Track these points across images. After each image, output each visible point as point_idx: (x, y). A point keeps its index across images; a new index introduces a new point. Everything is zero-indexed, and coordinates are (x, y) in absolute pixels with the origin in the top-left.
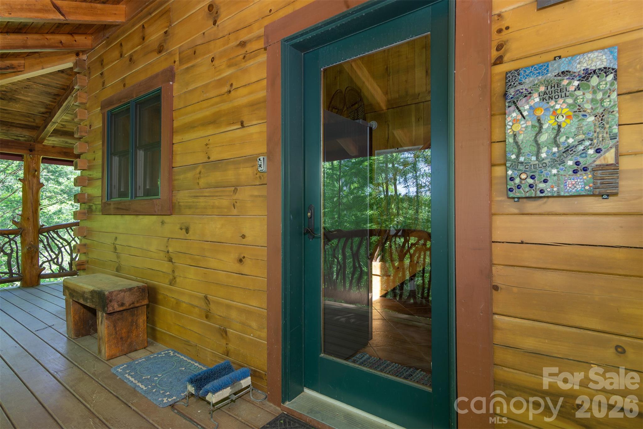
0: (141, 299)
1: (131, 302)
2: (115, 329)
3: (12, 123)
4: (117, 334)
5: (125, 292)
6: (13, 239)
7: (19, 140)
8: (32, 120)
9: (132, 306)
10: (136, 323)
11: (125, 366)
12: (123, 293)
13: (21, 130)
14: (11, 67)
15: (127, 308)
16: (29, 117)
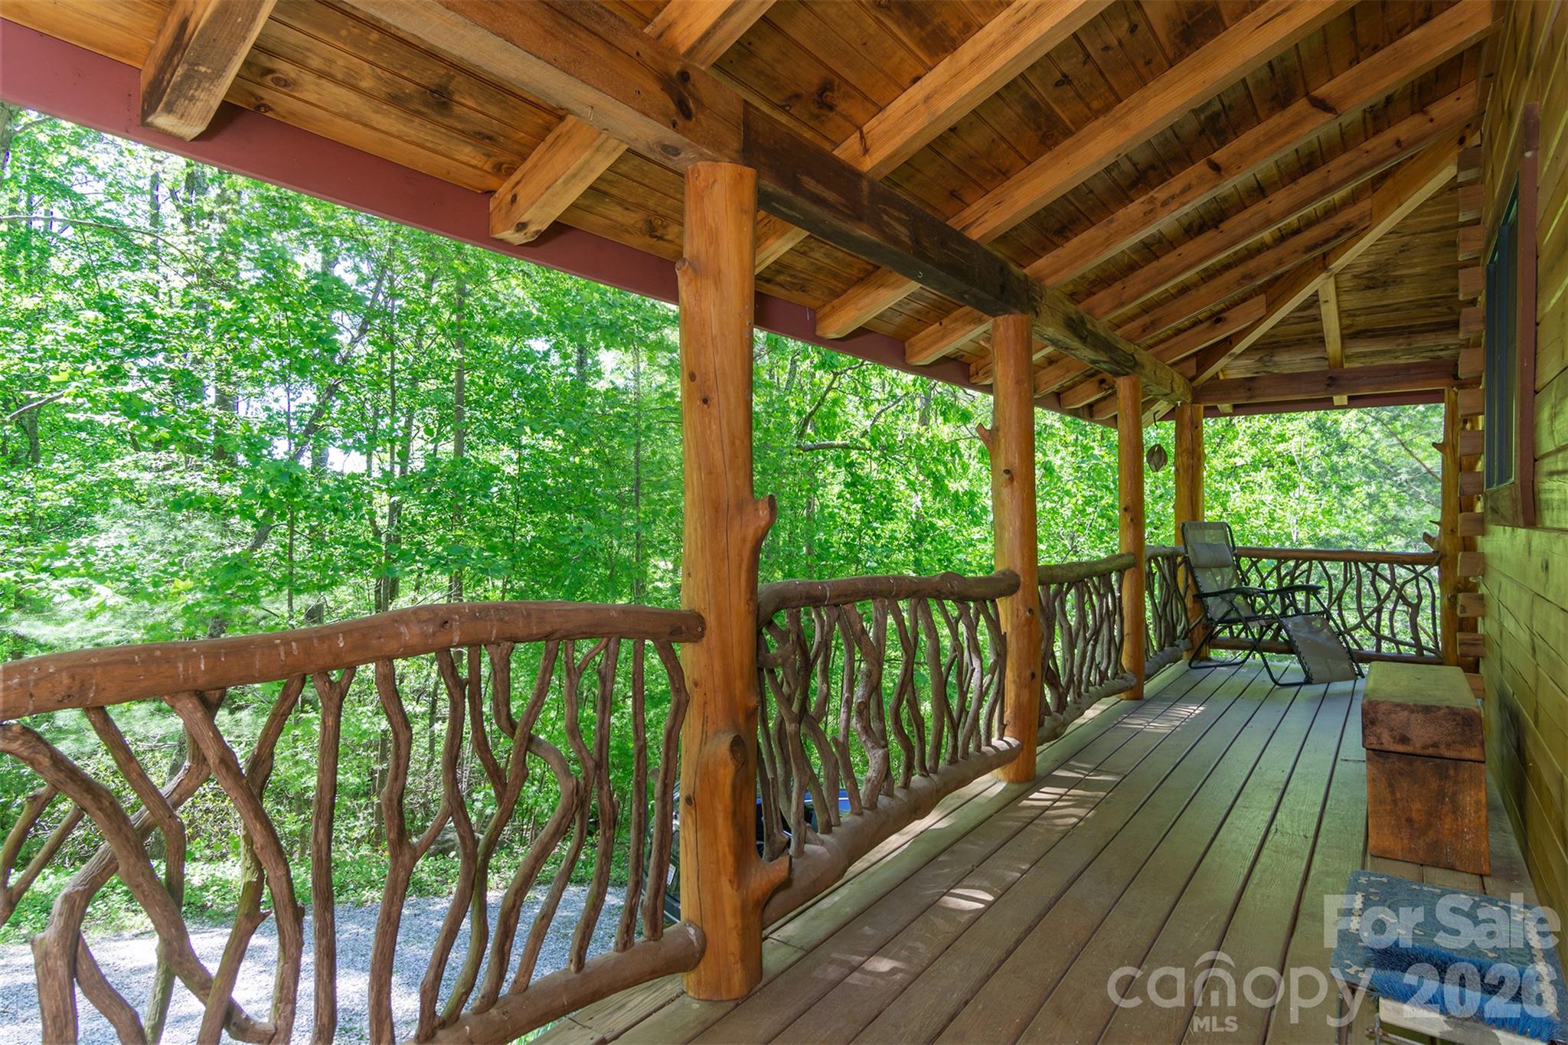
0: (1461, 743)
1: (1429, 742)
2: (1393, 793)
3: (1410, 327)
4: (1396, 805)
5: (1412, 712)
6: (1421, 574)
7: (1439, 358)
8: (1446, 310)
9: (1431, 751)
10: (1453, 801)
11: (1385, 880)
12: (1406, 713)
13: (1433, 336)
14: (1348, 227)
15: (1419, 751)
16: (1437, 305)
